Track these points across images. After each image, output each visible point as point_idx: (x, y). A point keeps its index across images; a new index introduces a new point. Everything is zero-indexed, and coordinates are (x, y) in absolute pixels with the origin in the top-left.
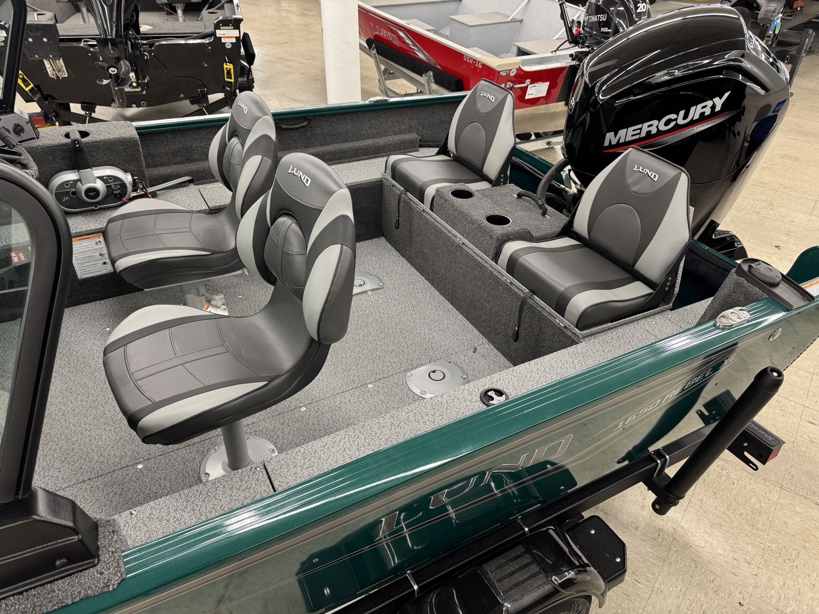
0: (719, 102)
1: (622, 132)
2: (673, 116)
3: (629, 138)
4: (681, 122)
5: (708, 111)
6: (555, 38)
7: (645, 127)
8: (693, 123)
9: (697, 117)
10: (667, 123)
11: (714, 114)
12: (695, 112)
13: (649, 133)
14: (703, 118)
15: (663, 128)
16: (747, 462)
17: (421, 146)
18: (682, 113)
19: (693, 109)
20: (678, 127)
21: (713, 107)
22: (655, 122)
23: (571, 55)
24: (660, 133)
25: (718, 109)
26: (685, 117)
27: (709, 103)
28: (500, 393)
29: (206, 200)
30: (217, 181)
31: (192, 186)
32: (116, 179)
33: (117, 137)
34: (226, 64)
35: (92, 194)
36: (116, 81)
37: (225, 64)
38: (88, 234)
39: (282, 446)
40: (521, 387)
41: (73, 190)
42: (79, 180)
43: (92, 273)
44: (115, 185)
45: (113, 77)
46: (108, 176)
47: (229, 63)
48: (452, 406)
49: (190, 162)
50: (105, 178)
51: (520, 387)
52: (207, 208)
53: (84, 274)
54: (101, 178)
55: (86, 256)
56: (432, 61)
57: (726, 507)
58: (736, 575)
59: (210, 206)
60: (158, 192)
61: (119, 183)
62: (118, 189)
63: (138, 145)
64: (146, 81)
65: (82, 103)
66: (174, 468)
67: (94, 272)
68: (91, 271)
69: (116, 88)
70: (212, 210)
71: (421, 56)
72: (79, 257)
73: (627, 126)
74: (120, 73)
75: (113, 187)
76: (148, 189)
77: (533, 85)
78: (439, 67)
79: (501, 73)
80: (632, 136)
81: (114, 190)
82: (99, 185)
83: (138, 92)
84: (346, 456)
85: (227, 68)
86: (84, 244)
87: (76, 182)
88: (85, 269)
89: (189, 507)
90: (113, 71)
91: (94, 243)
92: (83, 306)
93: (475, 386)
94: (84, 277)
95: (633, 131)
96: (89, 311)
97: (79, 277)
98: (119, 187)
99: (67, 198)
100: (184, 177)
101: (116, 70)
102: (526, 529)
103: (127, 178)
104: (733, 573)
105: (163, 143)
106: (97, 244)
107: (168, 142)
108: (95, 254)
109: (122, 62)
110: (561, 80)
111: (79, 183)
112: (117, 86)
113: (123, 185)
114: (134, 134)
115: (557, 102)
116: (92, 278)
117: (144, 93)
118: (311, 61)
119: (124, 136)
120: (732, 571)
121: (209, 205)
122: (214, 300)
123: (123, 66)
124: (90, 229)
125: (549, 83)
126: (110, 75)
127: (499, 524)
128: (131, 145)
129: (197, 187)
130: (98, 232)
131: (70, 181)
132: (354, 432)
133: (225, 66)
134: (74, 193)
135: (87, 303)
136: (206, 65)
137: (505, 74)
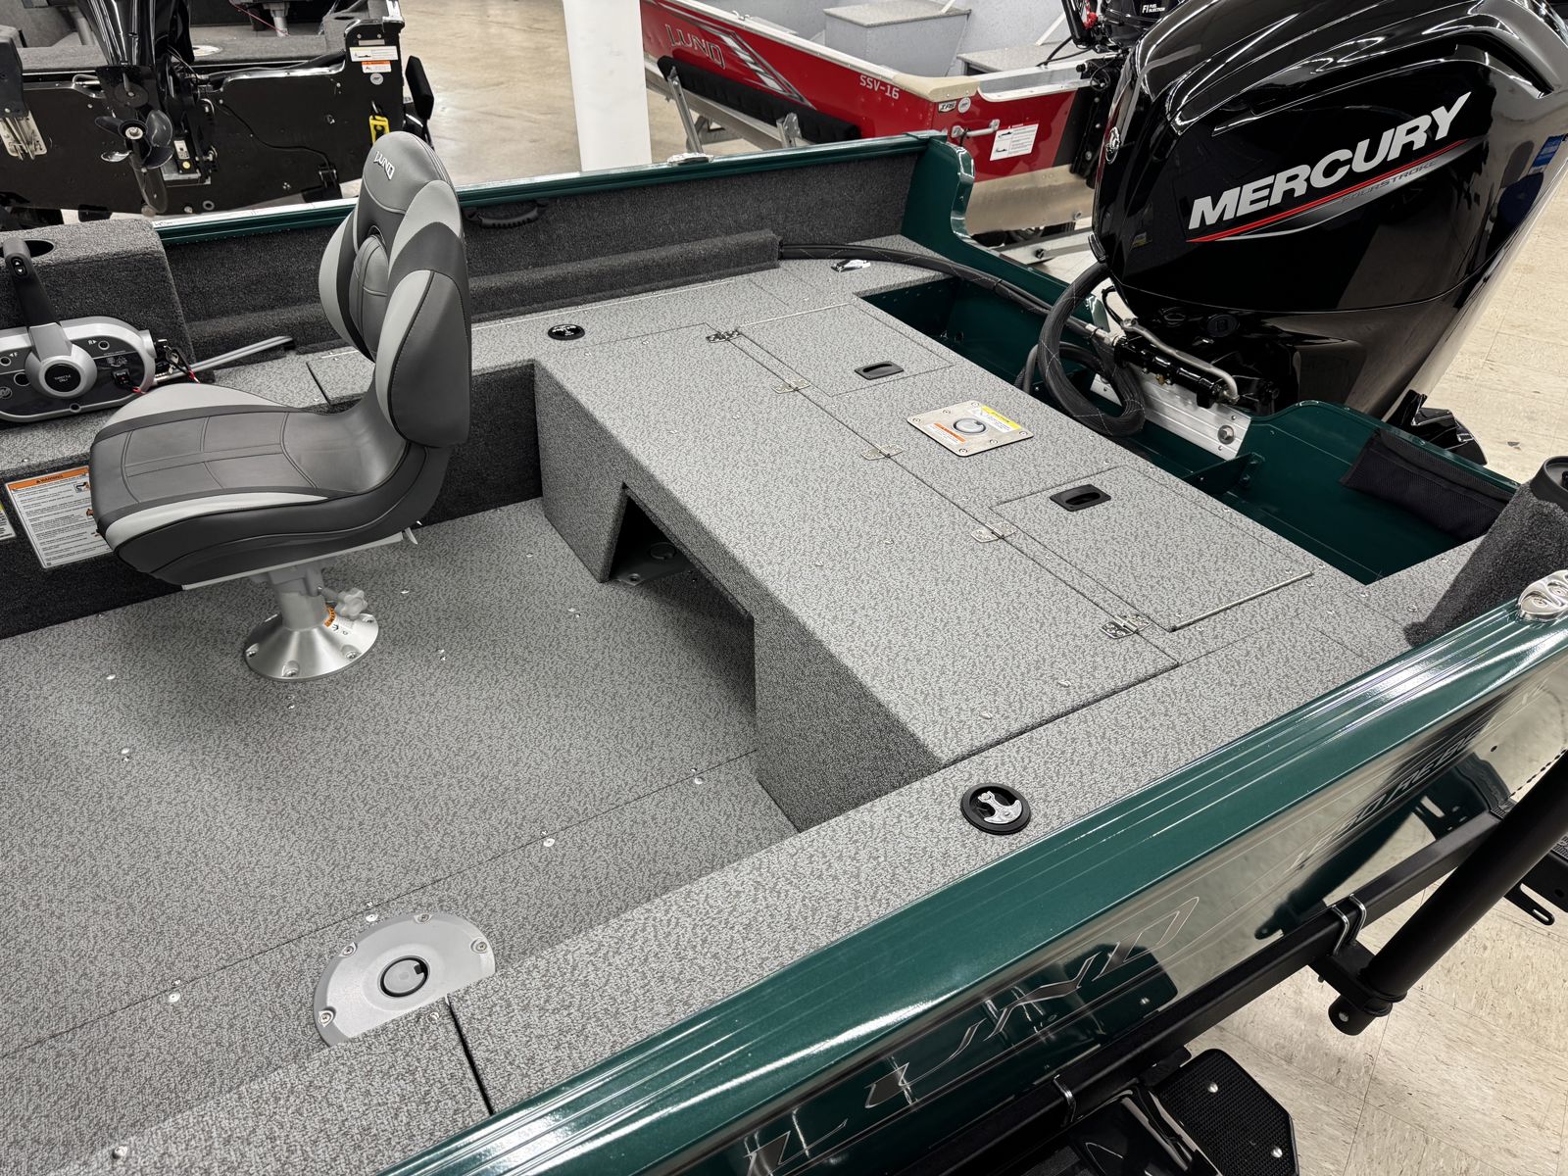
0: (1444, 117)
1: (1229, 197)
2: (1343, 154)
3: (1245, 209)
4: (1360, 166)
5: (1419, 140)
6: (1039, 43)
7: (1280, 183)
8: (1387, 168)
9: (1395, 154)
10: (1329, 171)
11: (1433, 146)
12: (1392, 142)
13: (1288, 194)
14: (1409, 155)
15: (1320, 181)
16: (1528, 905)
17: (782, 257)
18: (1363, 146)
19: (1387, 135)
20: (1353, 179)
21: (1434, 127)
22: (1303, 170)
23: (1080, 68)
24: (1313, 193)
25: (1442, 133)
26: (1369, 157)
27: (1424, 122)
28: (1007, 796)
29: (322, 384)
30: (345, 345)
31: (292, 356)
32: (117, 344)
33: (115, 250)
34: (374, 119)
35: (62, 379)
36: (143, 155)
37: (371, 117)
38: (58, 469)
39: (501, 934)
40: (1055, 778)
41: (20, 371)
42: (32, 349)
43: (74, 553)
44: (116, 358)
45: (136, 147)
46: (98, 339)
47: (379, 115)
48: (897, 832)
49: (286, 305)
50: (90, 342)
51: (1051, 778)
52: (324, 401)
53: (55, 558)
54: (82, 343)
55: (57, 516)
56: (795, 94)
57: (1474, 1000)
58: (1515, 1156)
59: (330, 397)
60: (217, 373)
61: (123, 352)
62: (123, 367)
63: (164, 269)
64: (211, 158)
65: (80, 208)
66: (253, 998)
67: (78, 552)
68: (72, 551)
69: (144, 170)
70: (334, 405)
71: (771, 83)
72: (42, 520)
73: (1240, 183)
74: (149, 137)
75: (111, 361)
76: (192, 366)
77: (1006, 131)
78: (810, 105)
79: (940, 107)
80: (1253, 202)
81: (115, 369)
82: (79, 359)
83: (195, 181)
84: (649, 974)
85: (375, 126)
86: (51, 491)
87: (23, 353)
88: (57, 546)
89: (259, 1132)
90: (134, 133)
91: (72, 487)
92: (56, 629)
93: (948, 782)
94: (55, 563)
95: (1255, 191)
96: (71, 639)
97: (45, 566)
98: (124, 362)
99: (8, 389)
100: (273, 337)
101: (141, 132)
102: (1069, 1094)
103: (143, 343)
104: (1508, 1151)
105: (223, 265)
106: (80, 490)
107: (235, 262)
108: (76, 513)
109: (153, 116)
110: (1061, 121)
111: (32, 355)
112: (144, 166)
113: (134, 358)
114: (156, 244)
115: (1054, 165)
116: (74, 564)
117: (208, 182)
118: (549, 116)
119: (131, 248)
120: (1505, 1145)
121: (327, 393)
122: (343, 602)
123: (156, 124)
124: (60, 456)
125: (1037, 125)
126: (129, 141)
127: (1011, 1098)
128: (147, 269)
129: (303, 357)
130: (80, 464)
131: (13, 351)
132: (667, 912)
133: (372, 122)
134: (22, 379)
135: (65, 621)
136: (333, 121)
137: (948, 109)
